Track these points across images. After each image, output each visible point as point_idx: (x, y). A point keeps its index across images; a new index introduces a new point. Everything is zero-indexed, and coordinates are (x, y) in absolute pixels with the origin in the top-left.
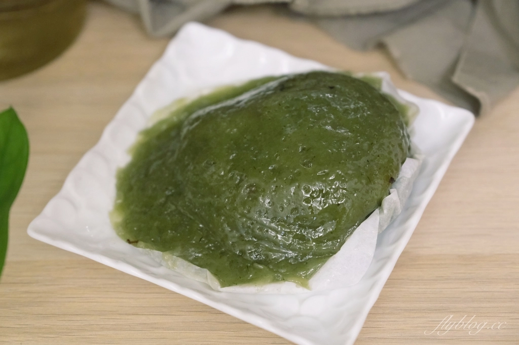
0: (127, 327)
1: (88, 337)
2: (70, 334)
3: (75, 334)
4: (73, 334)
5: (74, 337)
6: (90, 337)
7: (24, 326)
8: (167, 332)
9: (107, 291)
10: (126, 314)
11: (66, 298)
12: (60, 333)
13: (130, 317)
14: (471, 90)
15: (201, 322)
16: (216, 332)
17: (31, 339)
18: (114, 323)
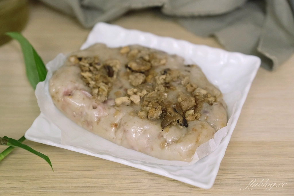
0: (69, 177)
1: (47, 181)
2: (37, 180)
3: (40, 180)
4: (39, 180)
5: (39, 181)
6: (48, 181)
7: (11, 176)
8: (91, 179)
9: (59, 158)
10: (68, 170)
11: (36, 161)
12: (31, 179)
13: (70, 172)
14: (268, 55)
15: (110, 174)
16: (118, 180)
17: (15, 182)
18: (62, 175)
